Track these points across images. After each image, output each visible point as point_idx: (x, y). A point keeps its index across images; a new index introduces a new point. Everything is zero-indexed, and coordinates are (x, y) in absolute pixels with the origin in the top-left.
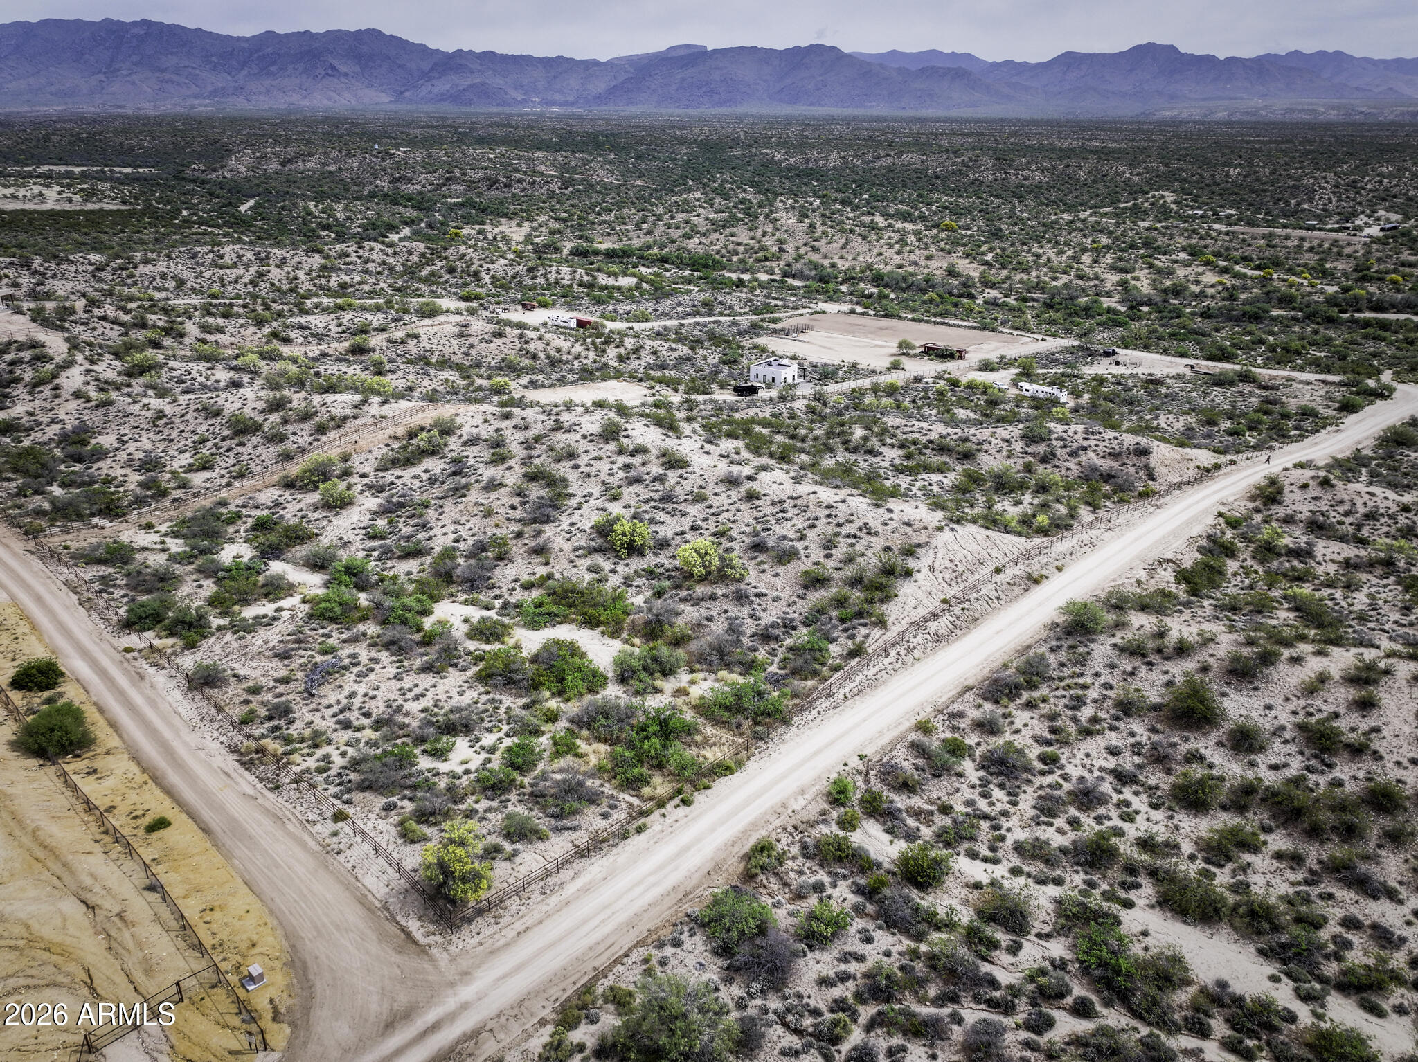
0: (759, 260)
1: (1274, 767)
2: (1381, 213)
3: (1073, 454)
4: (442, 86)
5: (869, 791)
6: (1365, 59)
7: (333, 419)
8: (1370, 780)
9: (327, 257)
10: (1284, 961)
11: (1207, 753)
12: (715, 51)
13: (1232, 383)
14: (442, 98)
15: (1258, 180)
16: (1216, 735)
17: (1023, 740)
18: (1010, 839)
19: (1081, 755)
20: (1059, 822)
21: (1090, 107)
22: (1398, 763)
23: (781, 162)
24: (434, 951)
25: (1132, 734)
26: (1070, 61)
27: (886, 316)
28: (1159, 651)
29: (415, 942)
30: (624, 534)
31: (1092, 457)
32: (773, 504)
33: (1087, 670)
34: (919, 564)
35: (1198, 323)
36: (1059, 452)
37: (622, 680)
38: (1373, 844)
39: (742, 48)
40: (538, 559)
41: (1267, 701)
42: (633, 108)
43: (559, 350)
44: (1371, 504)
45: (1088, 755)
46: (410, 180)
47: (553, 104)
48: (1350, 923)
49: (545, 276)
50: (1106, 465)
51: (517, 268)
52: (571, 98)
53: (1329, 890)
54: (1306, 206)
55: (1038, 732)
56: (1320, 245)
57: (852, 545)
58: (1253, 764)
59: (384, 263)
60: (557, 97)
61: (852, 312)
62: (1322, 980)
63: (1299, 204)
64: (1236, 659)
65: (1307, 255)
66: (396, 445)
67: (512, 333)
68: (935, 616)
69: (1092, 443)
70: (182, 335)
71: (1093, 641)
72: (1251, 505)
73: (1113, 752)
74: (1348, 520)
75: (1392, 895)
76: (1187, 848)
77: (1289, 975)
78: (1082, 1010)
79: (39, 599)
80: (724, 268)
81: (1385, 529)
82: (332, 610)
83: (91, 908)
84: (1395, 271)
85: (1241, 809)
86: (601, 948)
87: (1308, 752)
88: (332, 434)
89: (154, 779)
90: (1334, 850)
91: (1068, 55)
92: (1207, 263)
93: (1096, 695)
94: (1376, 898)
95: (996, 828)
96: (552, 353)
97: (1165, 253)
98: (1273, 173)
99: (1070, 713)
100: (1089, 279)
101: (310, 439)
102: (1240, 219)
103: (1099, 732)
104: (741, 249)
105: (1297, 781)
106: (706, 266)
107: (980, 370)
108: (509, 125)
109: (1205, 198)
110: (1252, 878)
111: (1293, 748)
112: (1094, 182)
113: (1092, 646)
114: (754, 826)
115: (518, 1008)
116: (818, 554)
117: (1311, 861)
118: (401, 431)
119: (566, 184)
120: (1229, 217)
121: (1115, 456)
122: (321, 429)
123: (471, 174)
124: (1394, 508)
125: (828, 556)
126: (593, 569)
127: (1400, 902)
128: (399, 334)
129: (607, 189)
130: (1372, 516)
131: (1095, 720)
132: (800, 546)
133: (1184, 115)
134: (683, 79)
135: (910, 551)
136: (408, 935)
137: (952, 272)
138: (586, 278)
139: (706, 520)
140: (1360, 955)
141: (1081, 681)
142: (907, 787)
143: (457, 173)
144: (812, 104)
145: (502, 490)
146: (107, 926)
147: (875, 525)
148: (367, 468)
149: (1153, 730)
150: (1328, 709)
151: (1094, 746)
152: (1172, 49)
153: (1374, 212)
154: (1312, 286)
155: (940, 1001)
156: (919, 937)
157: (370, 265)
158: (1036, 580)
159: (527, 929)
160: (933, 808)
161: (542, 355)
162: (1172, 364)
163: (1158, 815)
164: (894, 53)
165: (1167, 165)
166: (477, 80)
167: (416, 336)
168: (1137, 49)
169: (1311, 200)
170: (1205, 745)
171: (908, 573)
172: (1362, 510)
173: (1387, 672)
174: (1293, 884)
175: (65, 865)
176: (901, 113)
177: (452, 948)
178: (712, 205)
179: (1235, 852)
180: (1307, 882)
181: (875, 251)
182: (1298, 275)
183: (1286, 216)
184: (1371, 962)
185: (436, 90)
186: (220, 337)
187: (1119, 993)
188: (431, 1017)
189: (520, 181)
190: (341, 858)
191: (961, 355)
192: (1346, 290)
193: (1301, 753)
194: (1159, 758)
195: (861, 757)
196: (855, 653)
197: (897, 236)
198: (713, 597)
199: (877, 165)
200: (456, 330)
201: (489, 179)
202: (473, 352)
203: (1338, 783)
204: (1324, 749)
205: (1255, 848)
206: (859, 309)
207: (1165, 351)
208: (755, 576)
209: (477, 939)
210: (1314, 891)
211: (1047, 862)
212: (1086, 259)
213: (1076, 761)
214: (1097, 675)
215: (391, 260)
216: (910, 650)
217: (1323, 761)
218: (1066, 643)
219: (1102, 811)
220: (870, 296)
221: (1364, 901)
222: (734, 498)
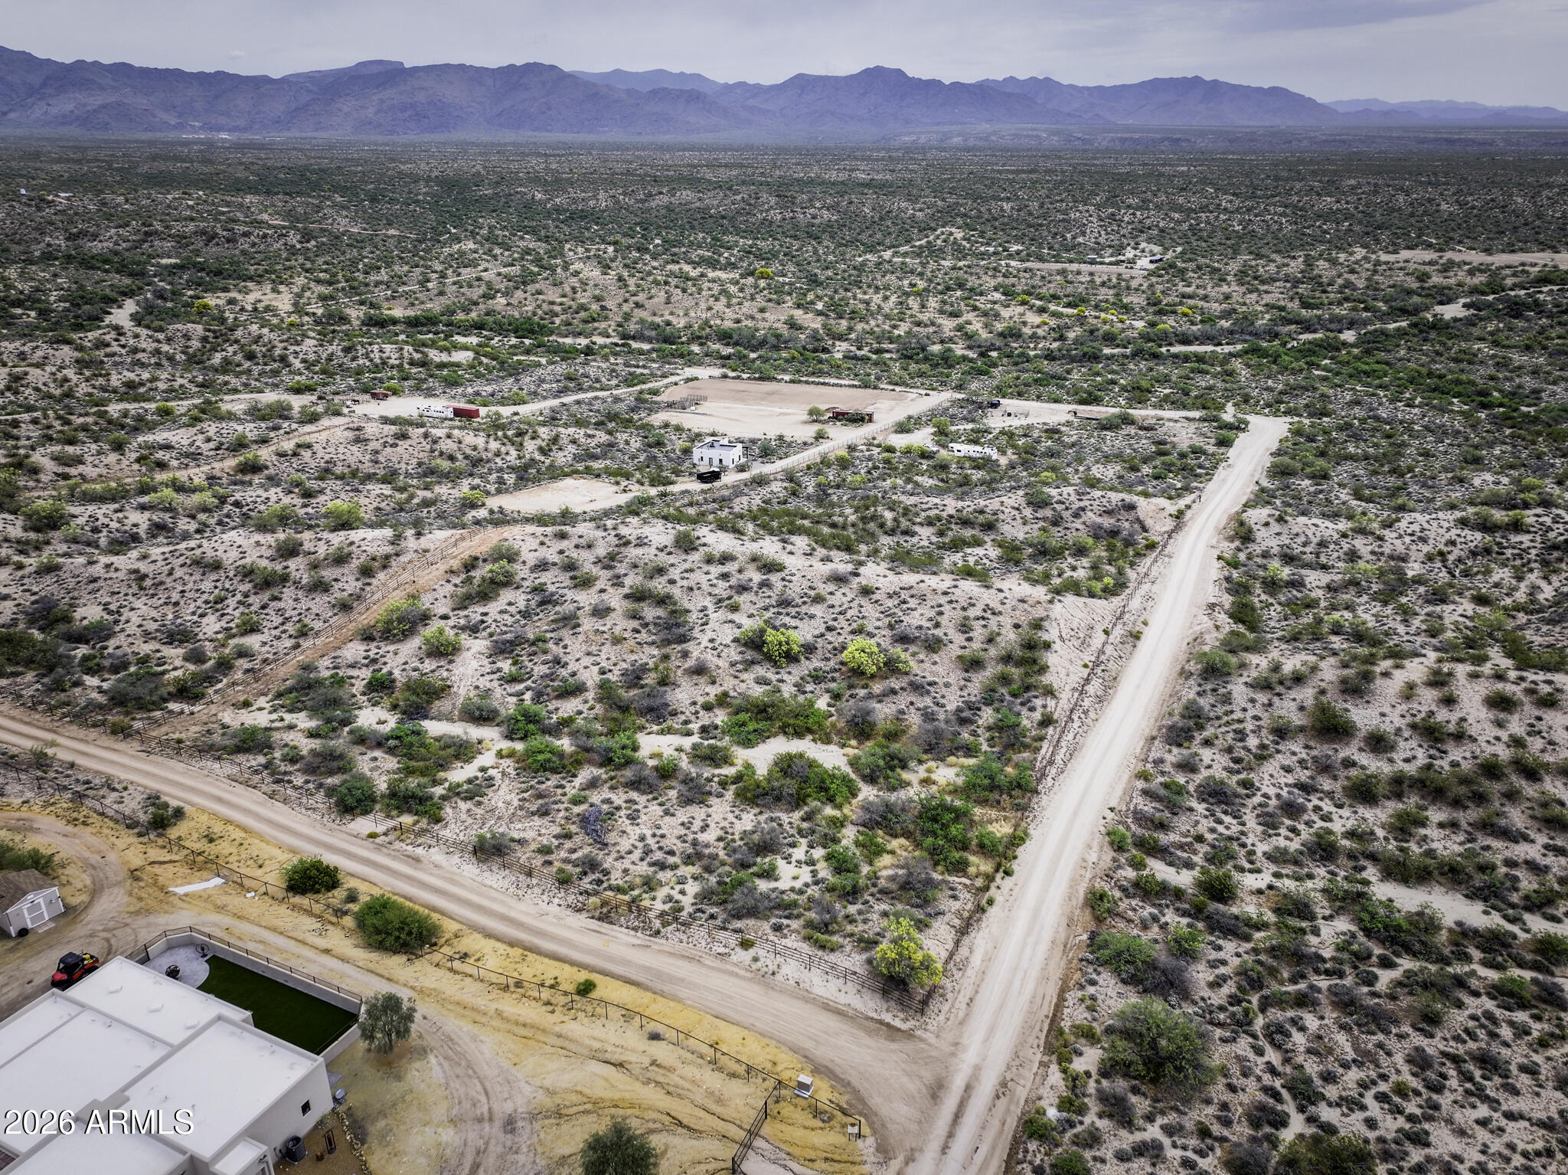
0: (586, 322)
1: (1407, 760)
2: (1143, 245)
3: (1076, 515)
4: (64, 104)
5: (1134, 835)
6: (1072, 86)
7: (374, 559)
8: (1475, 758)
9: (80, 348)
10: (1485, 900)
11: (1356, 757)
12: (416, 69)
13: (1118, 427)
14: (65, 120)
15: (1030, 214)
16: (1356, 744)
17: (1218, 773)
18: (1259, 854)
19: (1266, 776)
20: (1283, 831)
21: (832, 132)
22: (1488, 742)
23: (540, 202)
24: (918, 1033)
25: (1294, 754)
26: (802, 84)
27: (761, 379)
28: (1281, 683)
29: (899, 1030)
30: (780, 644)
31: (1090, 517)
32: (890, 596)
33: (1234, 707)
34: (1050, 634)
35: (1046, 366)
36: (1066, 514)
37: (871, 779)
38: (1497, 804)
39: (447, 66)
40: (702, 680)
41: (1380, 710)
42: (323, 134)
43: (475, 448)
44: (1318, 534)
45: (1271, 776)
46: (95, 237)
47: (220, 129)
48: (1510, 863)
49: (367, 356)
50: (1107, 522)
51: (330, 349)
52: (242, 123)
53: (1485, 843)
54: (1080, 240)
55: (1225, 764)
56: (1110, 280)
57: (985, 626)
58: (1391, 761)
59: (157, 352)
60: (223, 121)
61: (725, 376)
62: (1513, 906)
63: (1074, 238)
64: (1344, 681)
65: (1103, 290)
66: (457, 580)
67: (416, 433)
68: (1087, 681)
69: (1087, 503)
70: (35, 471)
71: (1227, 682)
72: (1233, 546)
73: (1288, 770)
74: (1308, 549)
75: (1526, 839)
76: (1380, 833)
77: (1494, 908)
78: (1386, 963)
79: (220, 800)
80: (552, 333)
81: (1336, 555)
82: (549, 761)
83: (620, 1065)
84: (1181, 304)
85: (1399, 796)
86: (1039, 1000)
87: (1425, 746)
88: (381, 576)
89: (530, 950)
90: (1473, 814)
91: (800, 77)
92: (1023, 303)
93: (1251, 727)
94: (1517, 842)
95: (1244, 845)
96: (468, 451)
97: (981, 294)
98: (1041, 206)
99: (1240, 744)
100: (926, 326)
101: (359, 584)
102: (1028, 255)
103: (1270, 756)
104: (557, 308)
105: (1429, 767)
106: (532, 332)
107: (896, 432)
108: (177, 158)
109: (989, 234)
110: (1435, 845)
111: (1413, 743)
112: (881, 219)
113: (1229, 687)
114: (1073, 883)
115: (1017, 1059)
116: (959, 639)
117: (1464, 825)
118: (455, 564)
119: (307, 236)
120: (1018, 253)
121: (1109, 513)
122: (366, 572)
123: (177, 228)
124: (1336, 536)
125: (969, 639)
126: (761, 681)
127: (1533, 841)
128: (288, 445)
129: (358, 242)
130: (1323, 544)
131: (1263, 747)
132: (938, 632)
133: (923, 140)
134: (382, 101)
135: (1037, 625)
136: (888, 1025)
137: (793, 325)
138: (417, 356)
139: (835, 619)
140: (1528, 883)
141: (1235, 716)
142: (1162, 826)
143: (158, 226)
144: (536, 129)
145: (613, 615)
146: (649, 1075)
147: (995, 605)
148: (442, 608)
149: (1307, 747)
150: (1424, 709)
151: (1271, 767)
152: (899, 73)
153: (1137, 244)
154: (1122, 322)
155: (1294, 980)
156: (1247, 938)
157: (140, 356)
158: (1136, 636)
159: (971, 1000)
160: (1189, 840)
161: (460, 457)
162: (1054, 412)
163: (1346, 812)
164: (617, 73)
165: (943, 200)
166: (112, 99)
167: (309, 446)
168: (867, 71)
169: (1083, 234)
170: (1351, 750)
171: (1047, 646)
172: (1315, 540)
173: (1450, 674)
174: (1461, 844)
175: (559, 1036)
176: (637, 139)
177: (929, 1027)
178: (495, 257)
179: (1413, 830)
180: (1469, 841)
181: (703, 306)
182: (1105, 310)
183: (1068, 251)
184: (1536, 886)
185: (54, 111)
186: (81, 468)
187: (1402, 946)
188: (958, 1083)
189: (246, 235)
190: (778, 977)
191: (870, 418)
192: (1152, 325)
193: (1420, 746)
194: (1325, 768)
195: (1112, 809)
196: (1047, 721)
197: (716, 288)
198: (893, 692)
199: (653, 204)
200: (350, 435)
201: (203, 233)
202: (381, 459)
203: (1455, 764)
204: (1437, 740)
205: (1423, 823)
206: (732, 374)
207: (1039, 398)
208: (918, 664)
209: (942, 1018)
210: (1476, 846)
211: (1296, 863)
212: (913, 303)
213: (1266, 782)
214: (1245, 710)
215: (165, 348)
216: (1086, 712)
217: (1438, 750)
218: (1209, 687)
219: (1306, 817)
220: (728, 357)
221: (1512, 845)
222: (850, 596)
